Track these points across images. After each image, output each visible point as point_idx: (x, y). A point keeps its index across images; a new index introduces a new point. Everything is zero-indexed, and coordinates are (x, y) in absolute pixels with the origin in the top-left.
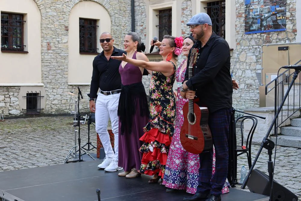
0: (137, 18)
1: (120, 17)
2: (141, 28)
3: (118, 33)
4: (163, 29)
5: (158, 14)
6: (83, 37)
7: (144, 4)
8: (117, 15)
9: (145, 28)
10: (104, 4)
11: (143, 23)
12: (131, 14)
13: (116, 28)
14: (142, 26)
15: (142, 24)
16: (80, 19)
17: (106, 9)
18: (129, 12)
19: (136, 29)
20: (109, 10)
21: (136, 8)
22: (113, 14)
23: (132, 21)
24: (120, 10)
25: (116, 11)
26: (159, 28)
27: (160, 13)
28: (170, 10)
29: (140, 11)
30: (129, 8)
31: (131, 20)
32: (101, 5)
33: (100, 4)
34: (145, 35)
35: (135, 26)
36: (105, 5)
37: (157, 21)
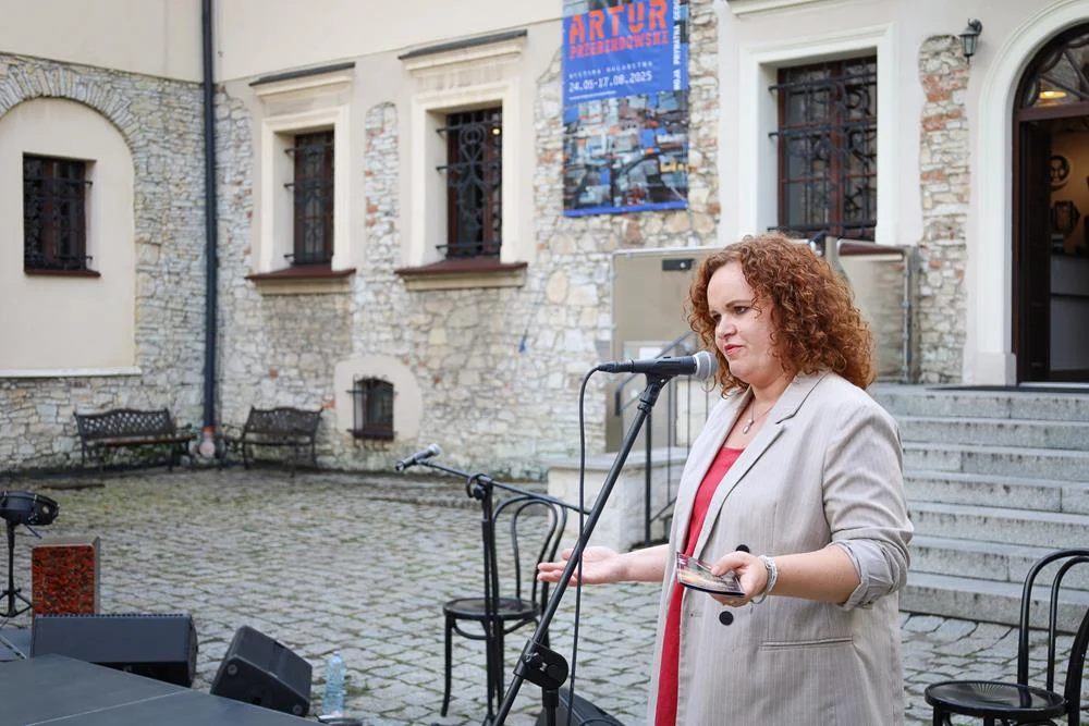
0: (225, 157)
1: (167, 152)
2: (236, 190)
3: (158, 205)
4: (308, 195)
5: (292, 146)
6: (36, 217)
7: (248, 115)
8: (155, 149)
9: (250, 191)
10: (109, 111)
11: (243, 173)
12: (202, 144)
13: (151, 188)
14: (239, 183)
15: (240, 178)
16: (28, 158)
17: (116, 126)
18: (195, 137)
19: (219, 192)
20: (127, 131)
21: (219, 126)
22: (141, 143)
23: (207, 167)
24: (166, 130)
25: (150, 136)
26: (297, 194)
27: (297, 145)
28: (327, 134)
29: (233, 137)
30: (196, 125)
31: (202, 164)
32: (100, 112)
33: (95, 109)
34: (250, 215)
35: (218, 182)
36: (115, 112)
37: (288, 167)
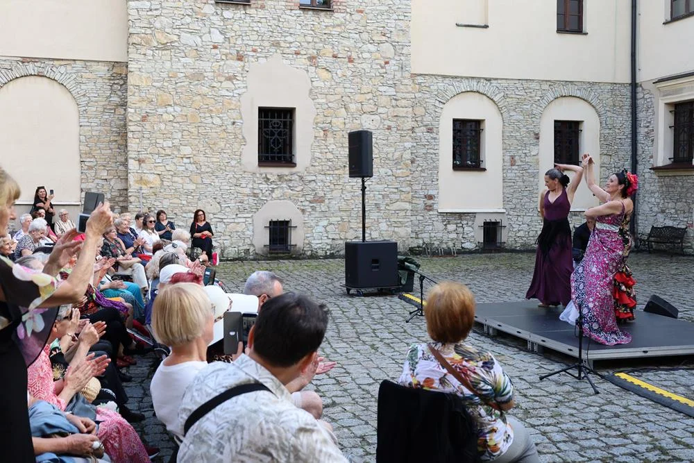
0: (641, 115)
1: (614, 115)
2: (646, 130)
3: (610, 138)
4: (681, 130)
5: (673, 109)
6: (559, 145)
7: (652, 96)
8: (609, 114)
9: (653, 130)
10: (590, 100)
11: (650, 122)
12: (630, 110)
13: (607, 131)
14: (648, 127)
15: (648, 124)
16: (555, 121)
17: (593, 106)
18: (627, 107)
19: (638, 131)
20: (597, 107)
21: (639, 102)
22: (603, 112)
23: (632, 120)
24: (614, 106)
25: (607, 109)
26: (675, 130)
27: (676, 108)
29: (645, 106)
30: (628, 102)
31: (630, 118)
32: (586, 101)
33: (584, 99)
34: (653, 141)
35: (638, 127)
36: (592, 100)
37: (671, 120)
